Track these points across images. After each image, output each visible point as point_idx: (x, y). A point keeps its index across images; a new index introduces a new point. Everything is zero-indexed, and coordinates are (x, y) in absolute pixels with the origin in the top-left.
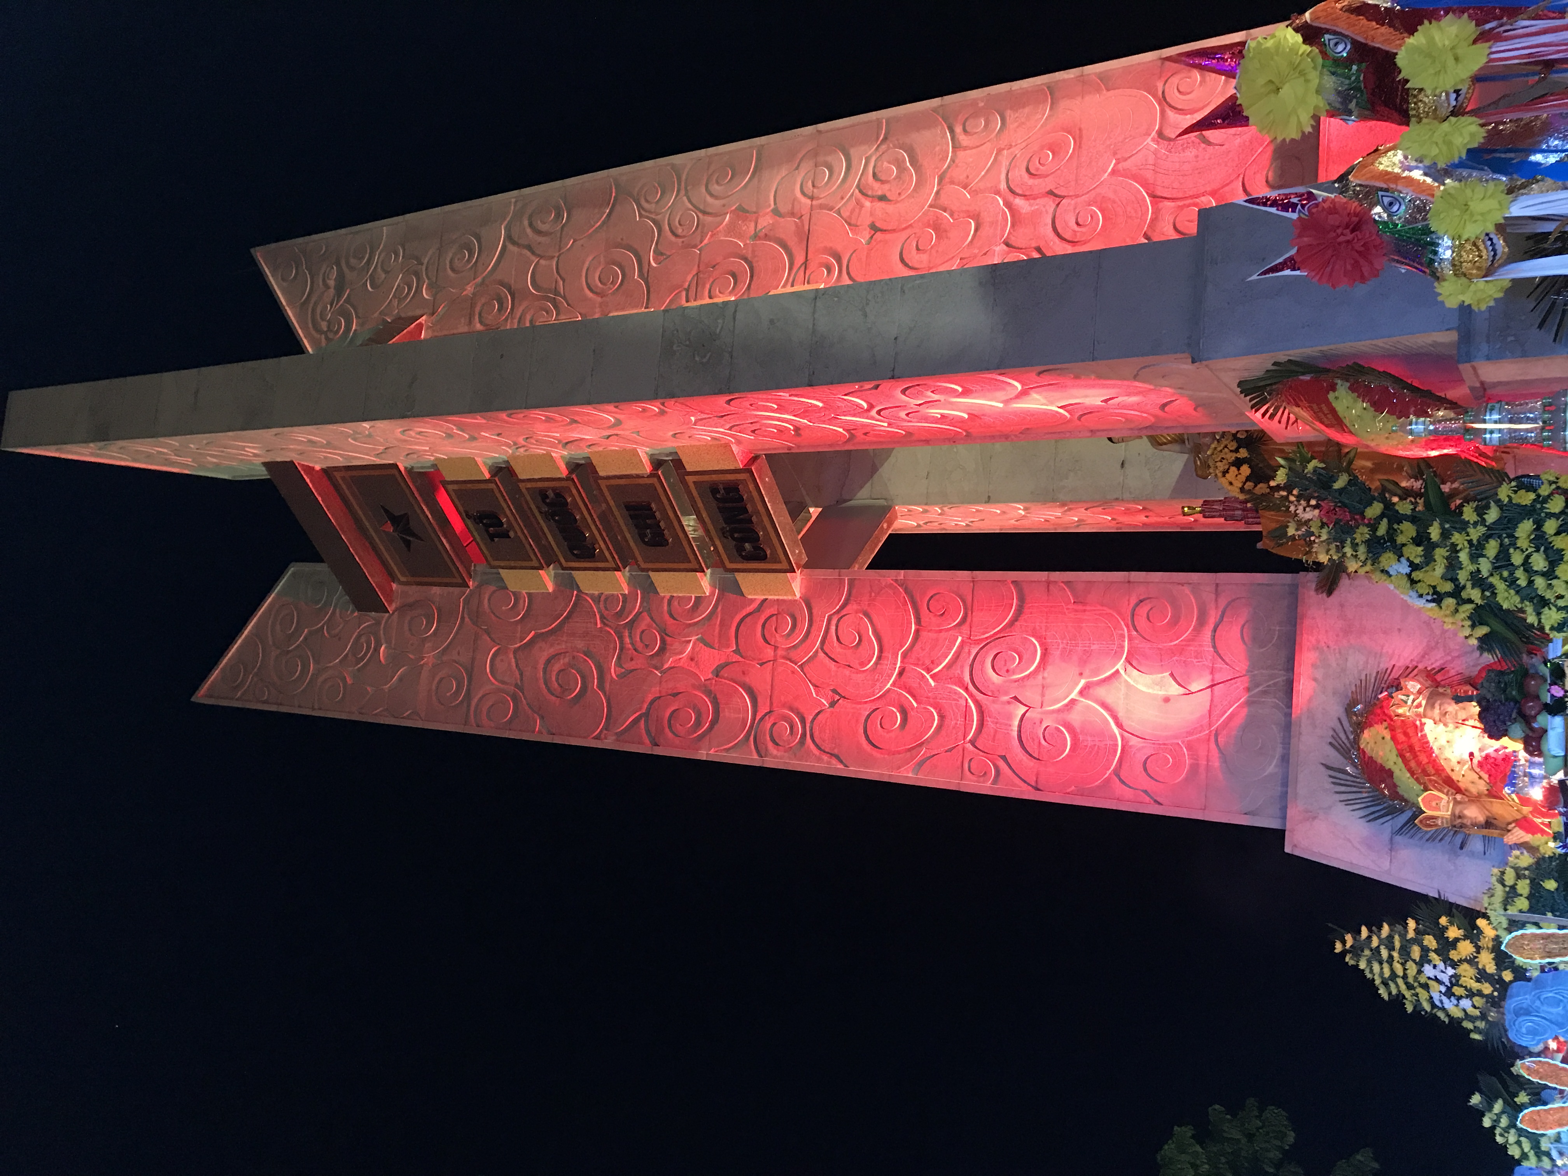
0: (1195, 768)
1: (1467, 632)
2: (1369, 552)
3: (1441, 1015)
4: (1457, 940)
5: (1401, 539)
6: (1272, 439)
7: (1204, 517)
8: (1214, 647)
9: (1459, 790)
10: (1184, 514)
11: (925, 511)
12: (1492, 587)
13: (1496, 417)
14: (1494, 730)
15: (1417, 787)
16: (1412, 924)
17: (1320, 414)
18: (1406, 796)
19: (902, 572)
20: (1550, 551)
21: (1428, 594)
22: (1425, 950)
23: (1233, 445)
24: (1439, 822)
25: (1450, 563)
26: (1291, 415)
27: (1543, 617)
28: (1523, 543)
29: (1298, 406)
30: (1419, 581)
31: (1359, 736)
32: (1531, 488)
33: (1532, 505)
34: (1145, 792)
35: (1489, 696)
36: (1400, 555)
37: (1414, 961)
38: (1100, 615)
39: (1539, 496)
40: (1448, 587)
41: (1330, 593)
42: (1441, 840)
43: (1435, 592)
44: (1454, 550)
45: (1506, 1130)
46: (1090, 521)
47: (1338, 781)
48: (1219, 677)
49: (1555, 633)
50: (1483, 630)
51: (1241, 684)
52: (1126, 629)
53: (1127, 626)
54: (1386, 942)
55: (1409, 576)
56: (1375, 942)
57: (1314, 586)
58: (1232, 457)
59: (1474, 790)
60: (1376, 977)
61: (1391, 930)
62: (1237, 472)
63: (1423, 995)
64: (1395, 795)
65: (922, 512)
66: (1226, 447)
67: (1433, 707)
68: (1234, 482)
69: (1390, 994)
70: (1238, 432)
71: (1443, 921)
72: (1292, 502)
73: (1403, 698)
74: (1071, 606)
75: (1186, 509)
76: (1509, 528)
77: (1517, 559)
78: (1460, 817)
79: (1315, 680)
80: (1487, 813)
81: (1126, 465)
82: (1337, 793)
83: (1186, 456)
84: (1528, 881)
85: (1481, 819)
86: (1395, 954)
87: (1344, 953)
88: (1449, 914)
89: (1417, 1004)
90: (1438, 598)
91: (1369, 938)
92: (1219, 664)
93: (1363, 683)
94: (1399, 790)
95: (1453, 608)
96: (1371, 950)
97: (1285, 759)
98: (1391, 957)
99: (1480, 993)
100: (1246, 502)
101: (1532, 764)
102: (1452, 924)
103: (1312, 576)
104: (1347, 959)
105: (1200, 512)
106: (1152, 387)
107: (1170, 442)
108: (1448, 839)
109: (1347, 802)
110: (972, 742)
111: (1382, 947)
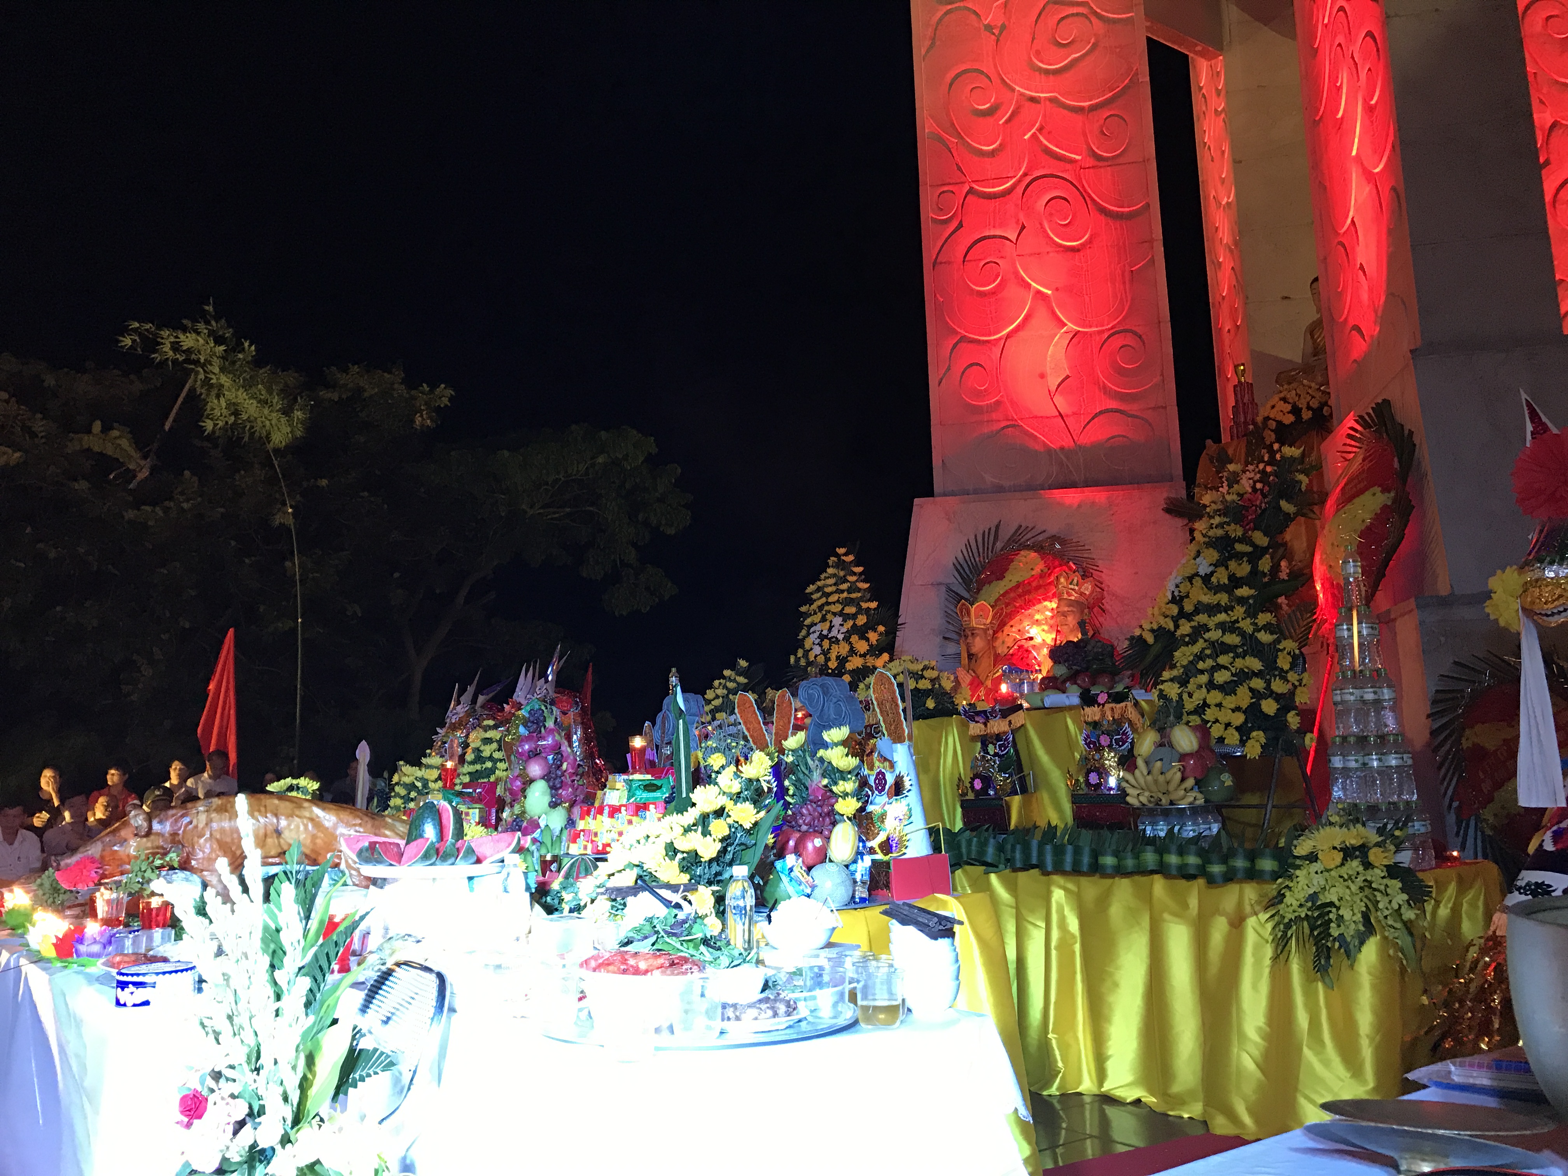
0: (978, 410)
1: (1147, 626)
2: (1217, 538)
3: (803, 632)
4: (867, 640)
5: (1232, 564)
6: (1324, 440)
7: (1235, 386)
8: (1101, 413)
9: (995, 632)
10: (1236, 367)
11: (1218, 92)
12: (1194, 642)
13: (1365, 633)
14: (1056, 653)
15: (992, 600)
16: (873, 605)
17: (1356, 481)
18: (982, 592)
19: (1148, 79)
20: (1233, 684)
21: (1180, 592)
22: (854, 617)
23: (1315, 404)
24: (966, 619)
25: (1214, 606)
26: (1352, 455)
27: (1170, 683)
28: (1239, 663)
29: (1364, 460)
30: (1192, 584)
31: (1030, 549)
32: (1293, 666)
33: (1277, 668)
34: (949, 369)
35: (1089, 647)
36: (1216, 565)
37: (843, 609)
38: (1121, 299)
39: (1287, 672)
40: (1188, 607)
41: (1168, 511)
42: (948, 622)
43: (1182, 598)
44: (1227, 609)
45: (725, 687)
46: (1220, 274)
47: (986, 536)
48: (1070, 421)
49: (1157, 693)
50: (1150, 639)
51: (1067, 442)
52: (1110, 326)
53: (1112, 328)
54: (854, 587)
55: (1197, 574)
56: (852, 579)
57: (1173, 495)
58: (1302, 404)
59: (997, 644)
60: (822, 582)
61: (865, 590)
62: (1285, 411)
63: (817, 618)
64: (981, 584)
65: (1217, 89)
66: (1313, 397)
67: (1069, 606)
68: (1275, 409)
69: (812, 594)
70: (1331, 407)
71: (881, 628)
72: (1257, 467)
73: (1075, 581)
74: (1127, 268)
75: (1242, 368)
76: (1253, 651)
77: (1223, 660)
78: (973, 634)
79: (1079, 506)
80: (980, 655)
81: (1286, 302)
82: (976, 536)
83: (1300, 361)
84: (930, 687)
85: (974, 650)
86: (845, 595)
87: (838, 556)
88: (887, 633)
89: (807, 615)
90: (1177, 600)
91: (854, 574)
92: (1084, 420)
93: (1083, 548)
94: (987, 586)
95: (1168, 613)
96: (844, 576)
97: (999, 489)
98: (842, 591)
99: (828, 660)
100: (1254, 423)
101: (1032, 683)
102: (881, 634)
103: (1183, 494)
104: (832, 558)
105: (1240, 382)
106: (1379, 314)
107: (1314, 341)
108: (951, 627)
109: (968, 545)
110: (971, 191)
111: (849, 584)
